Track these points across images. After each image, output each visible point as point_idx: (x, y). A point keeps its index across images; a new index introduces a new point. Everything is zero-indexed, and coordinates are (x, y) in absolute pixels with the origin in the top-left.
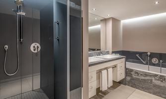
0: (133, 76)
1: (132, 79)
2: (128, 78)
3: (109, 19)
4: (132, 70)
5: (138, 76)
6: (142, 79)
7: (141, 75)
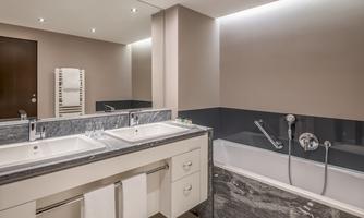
0: (233, 194)
1: (231, 205)
2: (220, 201)
3: (171, 9)
4: (228, 176)
5: (245, 195)
6: (256, 209)
7: (256, 193)
